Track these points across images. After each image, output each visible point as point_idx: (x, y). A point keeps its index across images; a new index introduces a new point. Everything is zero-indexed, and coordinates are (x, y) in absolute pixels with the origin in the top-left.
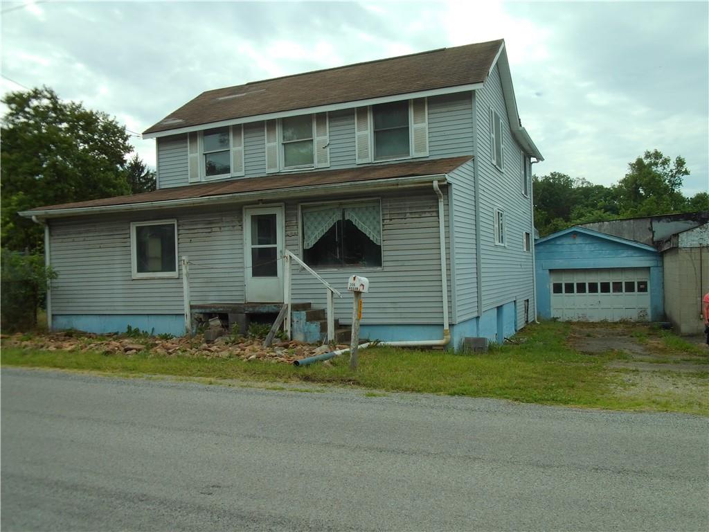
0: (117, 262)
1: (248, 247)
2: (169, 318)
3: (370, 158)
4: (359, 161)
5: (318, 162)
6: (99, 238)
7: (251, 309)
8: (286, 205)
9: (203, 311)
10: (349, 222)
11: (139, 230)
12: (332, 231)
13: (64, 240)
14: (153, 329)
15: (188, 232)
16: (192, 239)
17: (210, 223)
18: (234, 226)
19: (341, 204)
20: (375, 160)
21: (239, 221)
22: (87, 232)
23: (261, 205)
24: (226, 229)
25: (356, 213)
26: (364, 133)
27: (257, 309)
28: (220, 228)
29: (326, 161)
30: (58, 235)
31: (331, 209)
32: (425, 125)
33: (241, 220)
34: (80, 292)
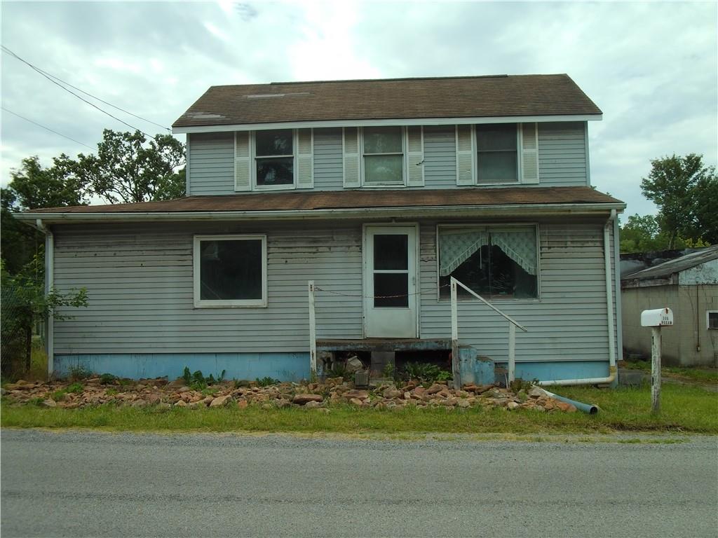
0: (170, 285)
1: (369, 272)
2: (248, 359)
3: (473, 181)
4: (459, 183)
5: (411, 180)
6: (140, 253)
7: (403, 346)
8: (421, 225)
9: (335, 348)
10: (497, 248)
11: (204, 245)
12: (475, 257)
13: (79, 254)
14: (224, 372)
15: (281, 250)
16: (288, 260)
17: (315, 242)
18: (349, 247)
19: (487, 228)
20: (478, 183)
21: (356, 241)
22: (119, 244)
23: (394, 223)
24: (338, 249)
25: (505, 239)
26: (466, 153)
27: (411, 346)
28: (330, 248)
29: (420, 179)
30: (68, 247)
31: (474, 233)
32: (536, 151)
33: (360, 240)
34: (104, 324)
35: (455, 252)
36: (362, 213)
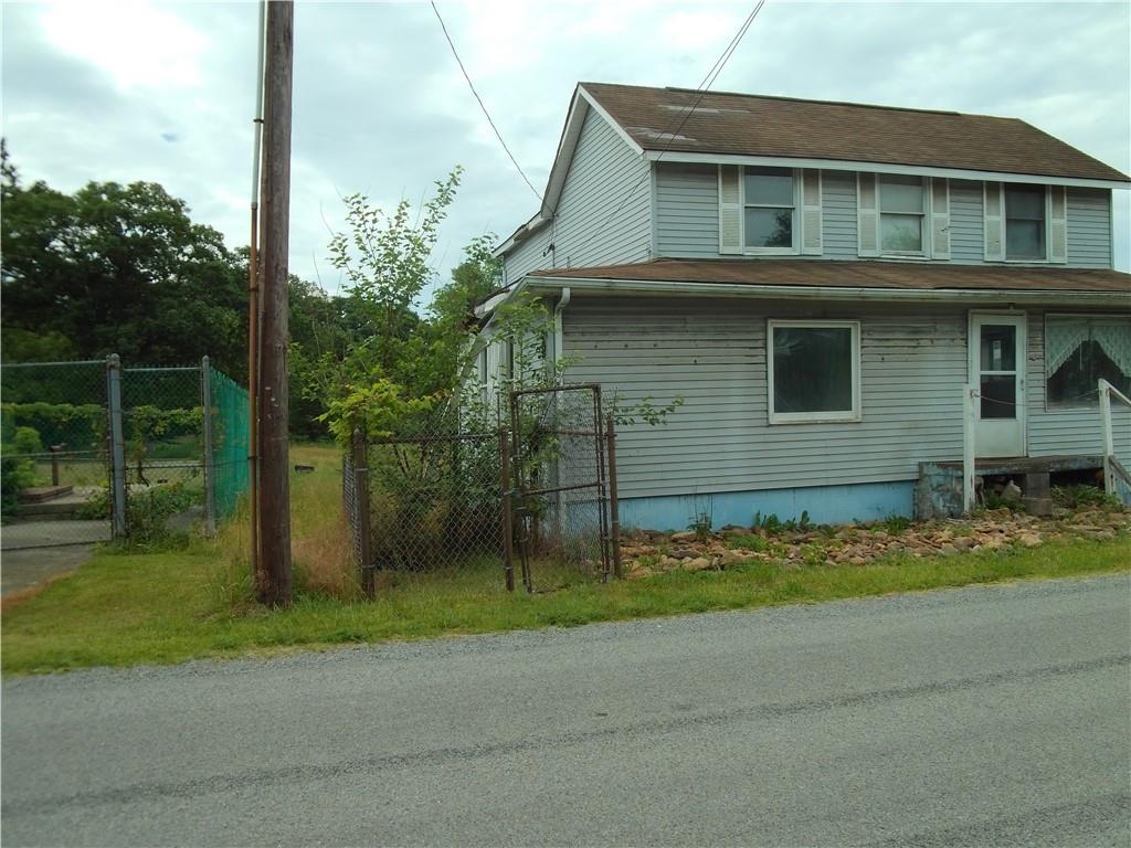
1: (976, 373)
2: (834, 493)
3: (1001, 257)
4: (988, 258)
5: (936, 250)
6: (693, 344)
7: (1058, 466)
8: (1030, 313)
10: (1096, 342)
11: (777, 332)
12: (1075, 355)
13: (600, 345)
14: (805, 514)
15: (876, 343)
16: (886, 357)
17: (915, 332)
18: (953, 340)
19: (1090, 319)
20: (1007, 259)
21: (961, 332)
22: (662, 330)
23: (1012, 310)
24: (942, 342)
25: (1104, 333)
26: (995, 218)
27: (1066, 466)
28: (932, 340)
29: (946, 251)
30: (583, 333)
31: (1075, 325)
32: (1064, 222)
33: (965, 331)
35: (1057, 349)
36: (994, 296)
